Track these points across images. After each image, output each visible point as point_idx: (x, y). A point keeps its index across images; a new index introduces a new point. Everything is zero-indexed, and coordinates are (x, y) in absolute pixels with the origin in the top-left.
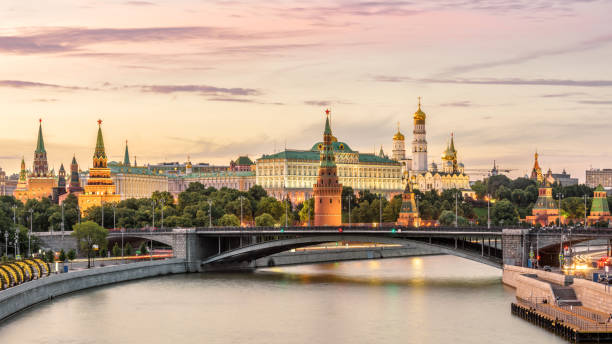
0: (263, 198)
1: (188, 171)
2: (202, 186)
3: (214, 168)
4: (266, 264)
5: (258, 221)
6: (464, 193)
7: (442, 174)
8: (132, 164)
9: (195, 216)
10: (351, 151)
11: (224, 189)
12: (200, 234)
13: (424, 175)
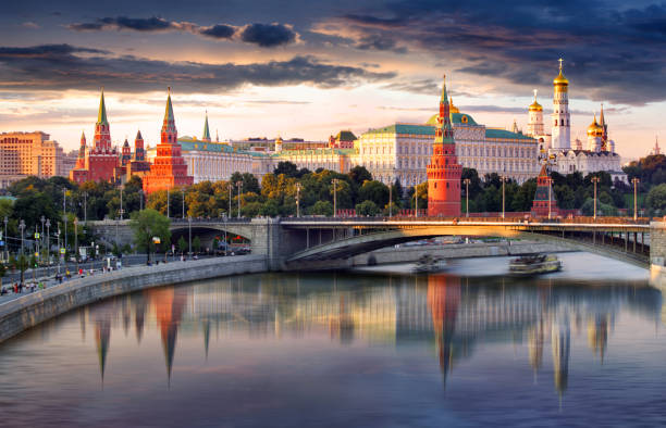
0: (366, 181)
1: (277, 148)
2: (294, 167)
3: (309, 144)
4: (366, 262)
5: (360, 208)
6: (613, 178)
7: (587, 153)
8: (213, 140)
9: (282, 203)
10: (476, 125)
11: (320, 170)
12: (285, 226)
13: (565, 154)
